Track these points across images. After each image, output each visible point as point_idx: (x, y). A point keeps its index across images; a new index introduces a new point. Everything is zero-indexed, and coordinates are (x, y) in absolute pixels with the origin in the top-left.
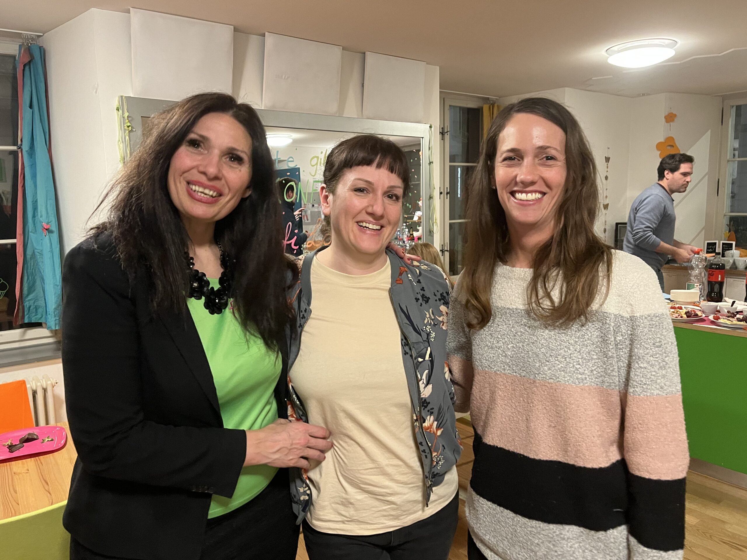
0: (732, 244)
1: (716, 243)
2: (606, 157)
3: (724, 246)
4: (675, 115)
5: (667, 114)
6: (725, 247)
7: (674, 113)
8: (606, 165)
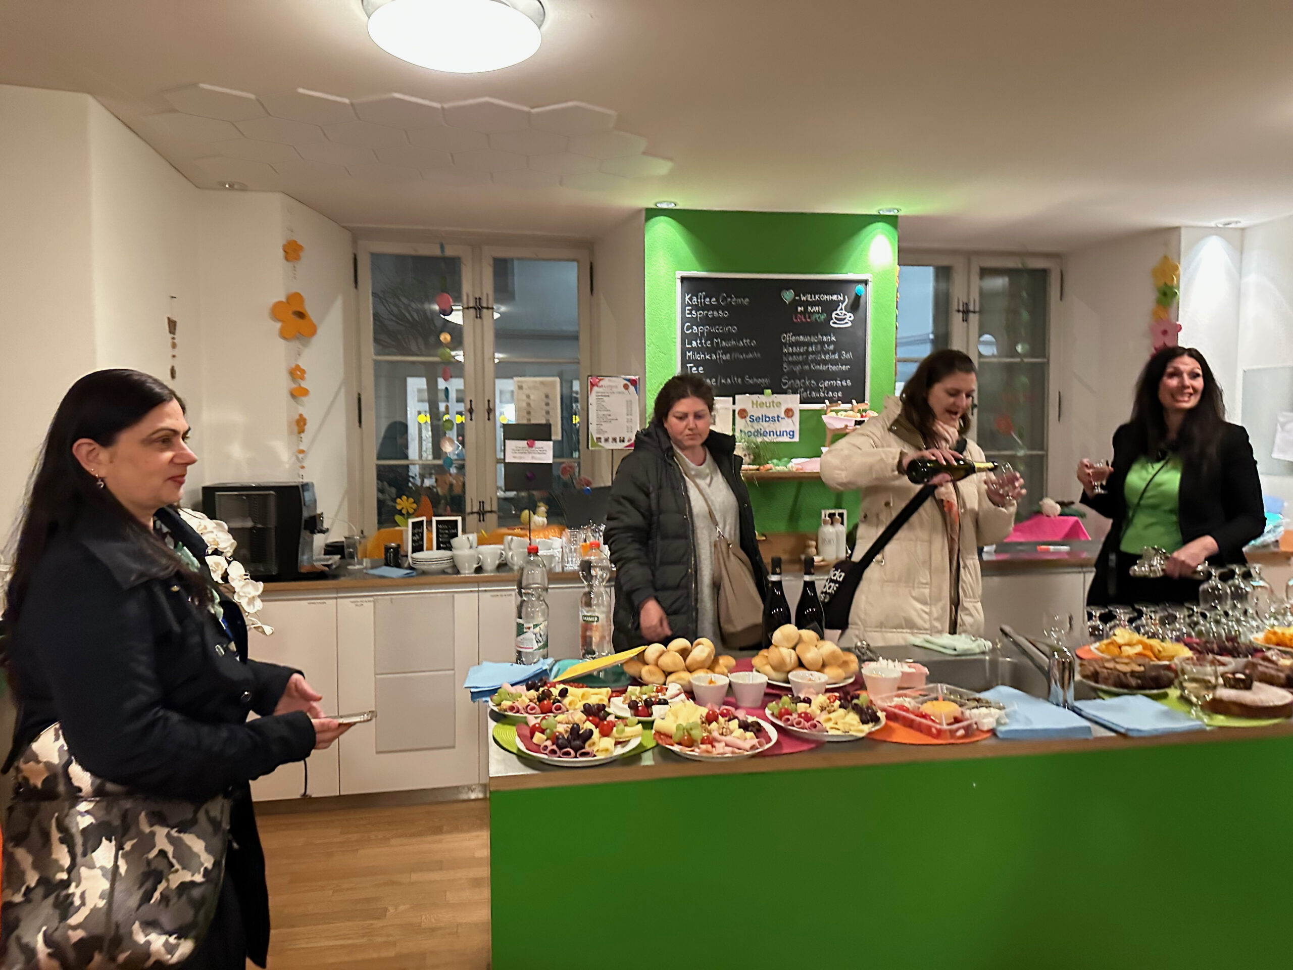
0: (456, 521)
1: (422, 521)
2: (169, 319)
3: (440, 526)
4: (301, 248)
5: (285, 242)
6: (443, 529)
7: (300, 243)
8: (170, 341)
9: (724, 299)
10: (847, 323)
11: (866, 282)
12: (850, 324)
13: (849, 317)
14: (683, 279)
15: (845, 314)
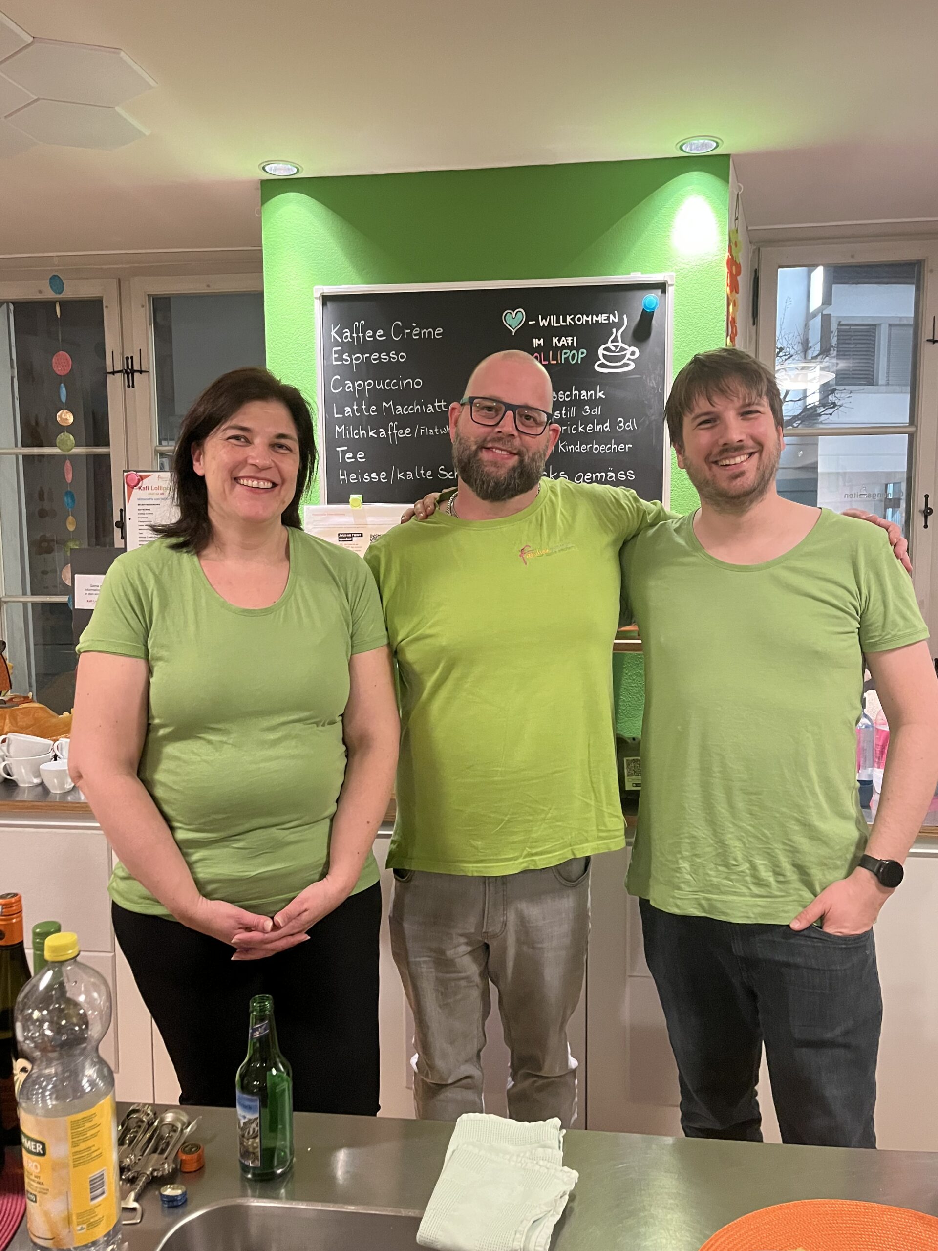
9: (399, 331)
10: (626, 365)
11: (662, 287)
12: (632, 366)
13: (632, 352)
14: (326, 299)
15: (623, 349)
